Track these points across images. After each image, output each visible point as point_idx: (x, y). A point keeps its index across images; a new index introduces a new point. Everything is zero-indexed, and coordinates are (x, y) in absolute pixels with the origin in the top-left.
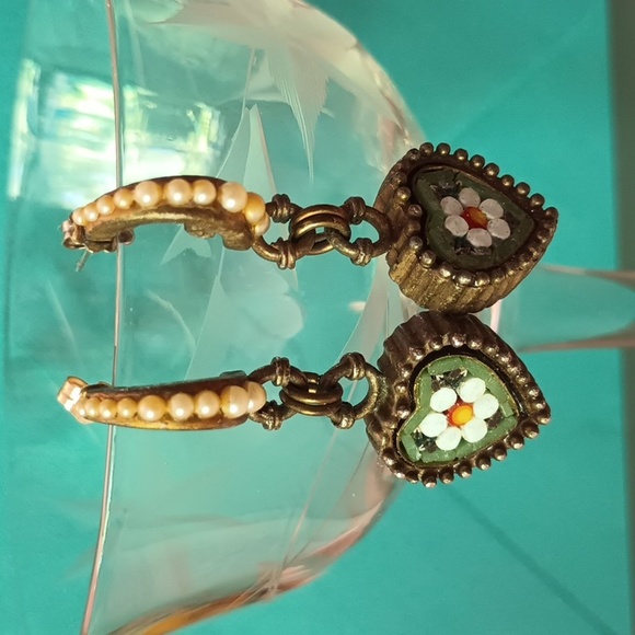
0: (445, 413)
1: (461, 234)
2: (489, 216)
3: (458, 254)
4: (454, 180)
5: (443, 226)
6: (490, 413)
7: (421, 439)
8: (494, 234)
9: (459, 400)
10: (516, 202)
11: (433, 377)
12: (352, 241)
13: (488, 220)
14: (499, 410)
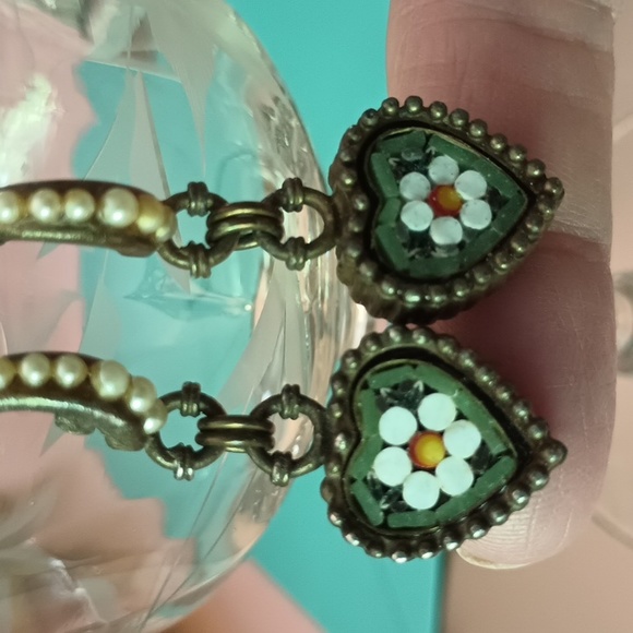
0: (404, 447)
1: (421, 228)
2: (465, 196)
3: (413, 258)
4: (425, 147)
5: (398, 219)
6: (471, 451)
7: (380, 490)
8: (468, 224)
9: (421, 428)
10: (507, 171)
11: (377, 392)
12: (283, 241)
13: (463, 202)
14: (483, 444)
